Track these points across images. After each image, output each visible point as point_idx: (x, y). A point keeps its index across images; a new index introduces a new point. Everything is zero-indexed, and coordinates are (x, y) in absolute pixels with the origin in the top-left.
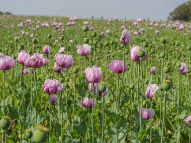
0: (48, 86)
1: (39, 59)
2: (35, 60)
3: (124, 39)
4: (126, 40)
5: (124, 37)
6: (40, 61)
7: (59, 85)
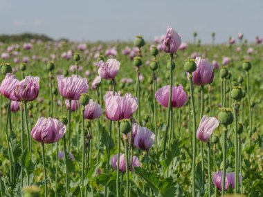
0: (40, 128)
1: (31, 85)
2: (25, 87)
3: (168, 44)
4: (172, 46)
5: (168, 41)
6: (32, 88)
7: (59, 128)
